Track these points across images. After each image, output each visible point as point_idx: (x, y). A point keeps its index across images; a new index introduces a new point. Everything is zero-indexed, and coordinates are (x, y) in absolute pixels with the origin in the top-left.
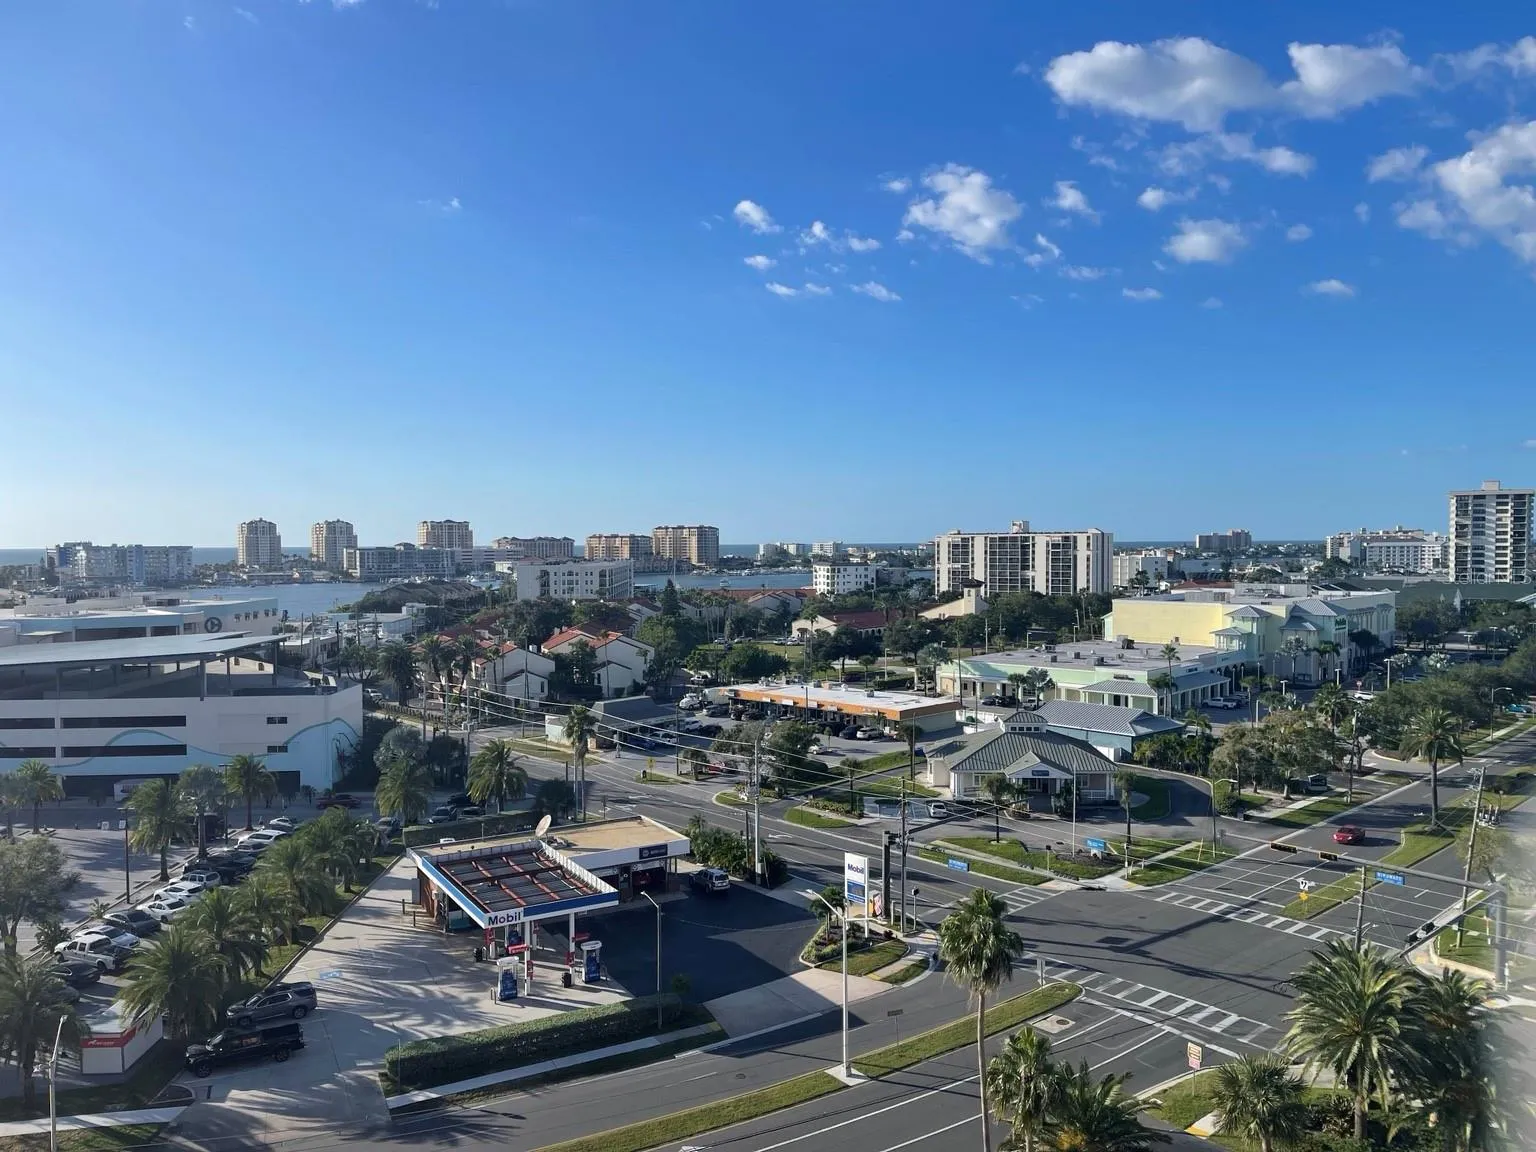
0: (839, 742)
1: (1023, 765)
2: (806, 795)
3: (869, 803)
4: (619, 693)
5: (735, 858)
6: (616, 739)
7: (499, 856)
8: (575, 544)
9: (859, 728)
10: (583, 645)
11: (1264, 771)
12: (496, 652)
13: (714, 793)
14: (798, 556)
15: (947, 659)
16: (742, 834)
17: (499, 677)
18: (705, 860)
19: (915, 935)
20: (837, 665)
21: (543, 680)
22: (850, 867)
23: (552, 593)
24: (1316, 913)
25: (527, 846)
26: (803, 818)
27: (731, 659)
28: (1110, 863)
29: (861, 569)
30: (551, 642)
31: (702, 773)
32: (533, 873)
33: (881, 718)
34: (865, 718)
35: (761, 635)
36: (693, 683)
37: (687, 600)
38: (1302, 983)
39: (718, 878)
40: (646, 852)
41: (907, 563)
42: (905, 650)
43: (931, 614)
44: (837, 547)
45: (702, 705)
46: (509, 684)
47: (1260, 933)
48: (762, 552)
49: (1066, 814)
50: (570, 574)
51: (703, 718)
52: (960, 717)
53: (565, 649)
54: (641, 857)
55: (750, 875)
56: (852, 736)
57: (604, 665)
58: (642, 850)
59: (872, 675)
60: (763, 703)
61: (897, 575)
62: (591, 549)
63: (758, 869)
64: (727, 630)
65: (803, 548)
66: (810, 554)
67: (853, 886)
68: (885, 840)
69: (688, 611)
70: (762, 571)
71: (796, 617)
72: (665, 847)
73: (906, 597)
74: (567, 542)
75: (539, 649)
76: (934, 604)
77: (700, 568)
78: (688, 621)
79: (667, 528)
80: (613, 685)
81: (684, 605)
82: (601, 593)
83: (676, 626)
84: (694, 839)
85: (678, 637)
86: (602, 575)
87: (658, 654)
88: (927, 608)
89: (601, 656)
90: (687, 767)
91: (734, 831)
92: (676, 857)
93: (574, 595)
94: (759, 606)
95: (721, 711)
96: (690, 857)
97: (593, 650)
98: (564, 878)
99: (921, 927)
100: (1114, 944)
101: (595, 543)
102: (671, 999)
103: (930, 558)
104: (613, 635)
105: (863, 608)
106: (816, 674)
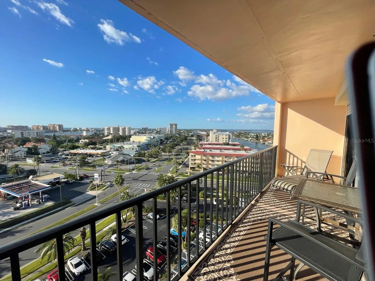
0: (90, 158)
1: (121, 158)
2: (86, 166)
3: (97, 166)
4: (44, 153)
5: (74, 177)
6: (45, 161)
7: (20, 184)
8: (29, 127)
9: (94, 156)
10: (35, 145)
11: (151, 156)
12: (12, 147)
13: (67, 168)
14: (79, 130)
15: (108, 145)
16: (74, 173)
17: (13, 152)
18: (67, 178)
19: (106, 183)
20: (89, 146)
21: (25, 152)
22: (95, 176)
23: (24, 136)
24: (158, 172)
25: (27, 181)
26: (85, 170)
27: (69, 146)
28: (133, 170)
29: (92, 132)
30: (26, 145)
31: (65, 165)
32: (30, 186)
33: (98, 154)
34: (95, 154)
35: (74, 142)
36: (61, 151)
37: (58, 137)
38: (158, 179)
39: (70, 181)
40: (55, 179)
41: (99, 131)
42: (101, 144)
43: (104, 138)
44: (87, 128)
45: (63, 154)
46: (16, 153)
47: (152, 175)
48: (72, 129)
49: (127, 164)
50: (29, 132)
51: (64, 156)
52: (110, 153)
53: (30, 146)
54: (54, 180)
55: (77, 180)
56: (93, 157)
57: (40, 149)
58: (54, 179)
59: (95, 148)
60: (76, 153)
61: (98, 133)
62: (33, 128)
63: (78, 178)
64: (67, 142)
65: (80, 129)
66: (82, 129)
67: (96, 178)
68: (101, 171)
69: (58, 139)
70: (73, 132)
71: (80, 139)
72: (59, 177)
73: (100, 136)
74: (27, 127)
75: (23, 146)
76: (105, 137)
77: (59, 132)
78: (59, 140)
79: (51, 125)
80: (43, 152)
81: (57, 138)
82: (37, 136)
83: (56, 141)
84: (65, 175)
85: (57, 143)
86: (37, 133)
87: (52, 146)
88: (104, 137)
89: (39, 147)
90: (62, 164)
91: (73, 174)
92: (62, 179)
93: (31, 136)
94: (73, 138)
95: (68, 155)
96: (64, 178)
97: (37, 146)
98: (37, 185)
99: (107, 182)
100: (134, 179)
101: (34, 127)
102: (64, 201)
103: (103, 130)
104: (42, 143)
105: (92, 138)
106: (85, 148)
